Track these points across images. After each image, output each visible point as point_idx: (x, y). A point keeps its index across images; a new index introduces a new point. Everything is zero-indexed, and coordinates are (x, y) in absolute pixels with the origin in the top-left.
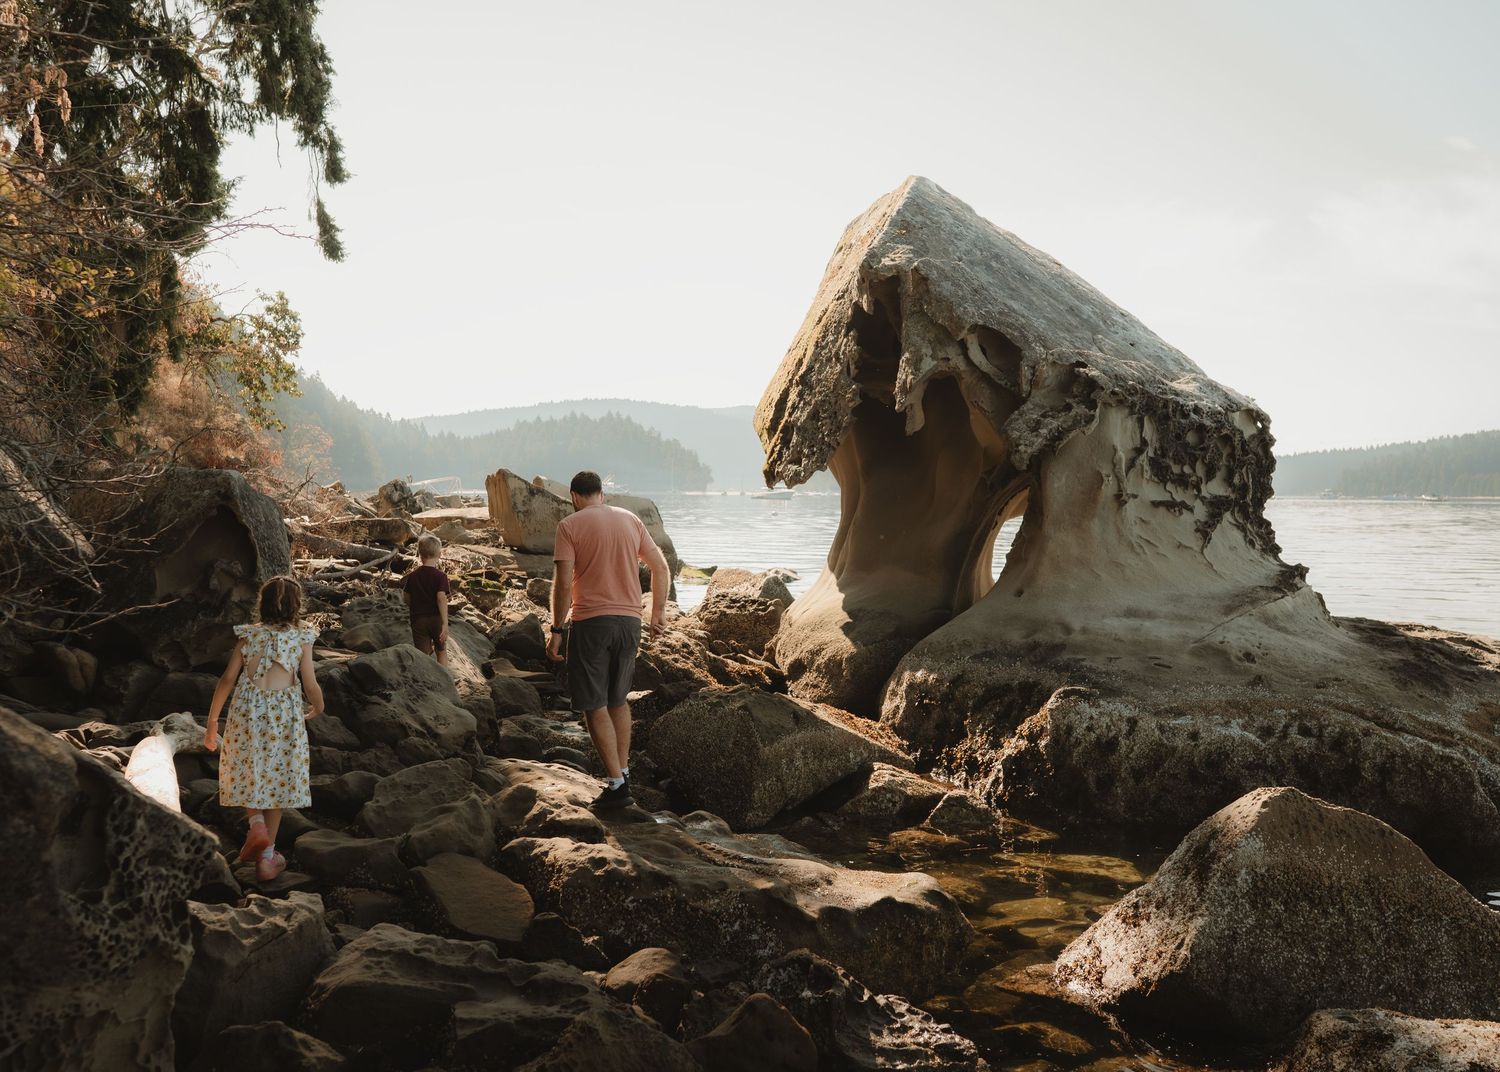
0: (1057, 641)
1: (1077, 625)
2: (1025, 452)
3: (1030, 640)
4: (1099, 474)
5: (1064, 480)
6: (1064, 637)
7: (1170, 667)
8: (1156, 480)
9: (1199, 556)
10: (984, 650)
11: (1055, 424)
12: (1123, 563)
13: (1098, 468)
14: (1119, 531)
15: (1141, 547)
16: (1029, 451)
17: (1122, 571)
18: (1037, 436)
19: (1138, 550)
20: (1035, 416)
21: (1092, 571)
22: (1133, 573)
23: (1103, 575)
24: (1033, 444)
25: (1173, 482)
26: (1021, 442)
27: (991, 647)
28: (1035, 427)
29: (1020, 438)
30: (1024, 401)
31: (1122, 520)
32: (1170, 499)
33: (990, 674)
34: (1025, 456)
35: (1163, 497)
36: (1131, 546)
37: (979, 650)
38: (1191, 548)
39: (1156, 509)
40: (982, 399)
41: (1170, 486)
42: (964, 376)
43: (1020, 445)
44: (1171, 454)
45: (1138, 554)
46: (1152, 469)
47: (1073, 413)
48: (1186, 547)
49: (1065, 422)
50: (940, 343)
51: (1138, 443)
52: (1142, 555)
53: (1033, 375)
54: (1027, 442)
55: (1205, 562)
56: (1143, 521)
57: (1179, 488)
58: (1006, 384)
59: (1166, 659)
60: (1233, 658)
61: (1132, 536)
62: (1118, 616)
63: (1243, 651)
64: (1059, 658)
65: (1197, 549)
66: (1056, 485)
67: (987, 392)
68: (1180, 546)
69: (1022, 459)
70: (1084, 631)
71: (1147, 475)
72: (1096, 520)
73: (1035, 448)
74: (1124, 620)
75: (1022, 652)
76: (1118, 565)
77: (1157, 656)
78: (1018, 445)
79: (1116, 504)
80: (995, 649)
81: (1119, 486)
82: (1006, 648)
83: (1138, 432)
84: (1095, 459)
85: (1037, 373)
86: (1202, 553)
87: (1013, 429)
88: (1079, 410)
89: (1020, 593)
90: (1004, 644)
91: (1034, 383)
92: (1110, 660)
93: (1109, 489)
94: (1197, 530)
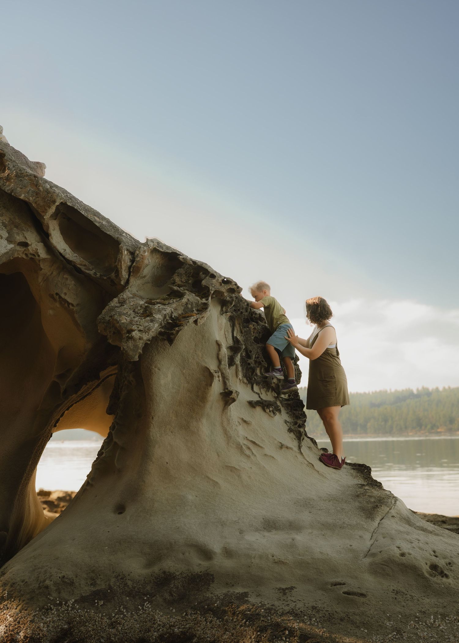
0: (197, 570)
1: (216, 547)
2: (140, 339)
3: (156, 569)
4: (207, 369)
5: (170, 376)
6: (205, 564)
7: (362, 595)
8: (245, 381)
9: (299, 456)
10: (93, 589)
11: (168, 310)
12: (237, 467)
13: (204, 364)
14: (225, 432)
15: (249, 448)
16: (145, 338)
17: (239, 476)
18: (152, 321)
19: (248, 452)
20: (142, 302)
21: (208, 478)
22: (250, 477)
23: (221, 482)
24: (149, 329)
25: (258, 384)
26: (134, 327)
27: (102, 585)
28: (147, 313)
29: (131, 322)
30: (123, 288)
31: (228, 420)
32: (259, 399)
33: (112, 625)
34: (141, 344)
35: (255, 398)
36: (240, 448)
37: (86, 590)
38: (291, 449)
39: (254, 409)
40: (65, 291)
41: (256, 388)
42: (42, 266)
43: (133, 331)
44: (254, 356)
45: (248, 457)
46: (243, 369)
47: (184, 300)
48: (287, 447)
49: (176, 309)
50: (17, 227)
51: (231, 342)
52: (252, 457)
53: (133, 261)
54: (141, 328)
55: (306, 462)
56: (245, 422)
57: (262, 390)
58: (95, 274)
59: (353, 585)
60: (427, 575)
61: (239, 437)
62: (257, 530)
63: (429, 564)
64: (209, 595)
65: (296, 449)
66: (162, 382)
67: (71, 282)
68: (282, 446)
69: (136, 346)
70: (228, 553)
71: (240, 376)
72: (204, 421)
73: (152, 334)
74: (266, 534)
75: (148, 588)
76: (232, 469)
77: (339, 580)
78: (130, 331)
79: (221, 404)
80: (110, 588)
81: (225, 383)
82: (126, 584)
83: (230, 330)
84: (200, 354)
85: (138, 259)
86: (302, 453)
87: (120, 314)
88: (190, 297)
89: (120, 509)
90: (121, 578)
91: (134, 270)
92: (284, 591)
93: (217, 387)
94: (290, 430)
